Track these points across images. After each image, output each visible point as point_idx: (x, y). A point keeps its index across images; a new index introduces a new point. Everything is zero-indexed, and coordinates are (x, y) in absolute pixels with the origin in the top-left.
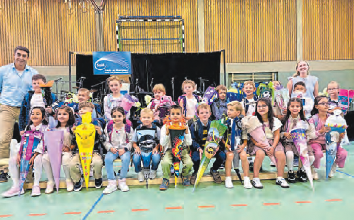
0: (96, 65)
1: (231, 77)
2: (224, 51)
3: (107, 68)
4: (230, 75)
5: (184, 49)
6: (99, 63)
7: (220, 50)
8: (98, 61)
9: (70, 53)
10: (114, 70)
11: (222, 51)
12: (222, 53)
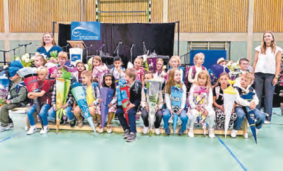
0: (73, 33)
1: (190, 44)
2: (178, 22)
3: (81, 35)
4: (189, 43)
5: (150, 20)
6: (76, 31)
7: (175, 22)
8: (75, 29)
9: (54, 23)
10: (86, 37)
11: (176, 22)
12: (177, 24)
